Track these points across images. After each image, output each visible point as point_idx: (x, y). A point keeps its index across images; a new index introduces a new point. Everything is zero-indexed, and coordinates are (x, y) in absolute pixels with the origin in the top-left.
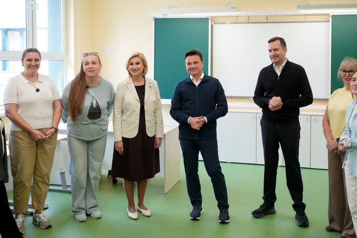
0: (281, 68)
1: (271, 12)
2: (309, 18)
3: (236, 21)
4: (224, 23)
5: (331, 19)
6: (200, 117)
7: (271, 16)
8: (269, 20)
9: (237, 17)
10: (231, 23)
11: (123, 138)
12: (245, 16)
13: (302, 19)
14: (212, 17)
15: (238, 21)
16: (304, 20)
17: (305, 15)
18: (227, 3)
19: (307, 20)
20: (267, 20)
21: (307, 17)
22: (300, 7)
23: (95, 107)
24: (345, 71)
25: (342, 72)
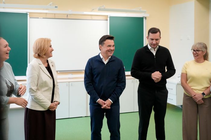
0: (156, 50)
1: (70, 12)
2: (94, 18)
3: (46, 17)
4: (38, 18)
5: (109, 19)
7: (70, 14)
8: (68, 17)
9: (46, 13)
10: (43, 18)
12: (52, 14)
13: (89, 17)
14: (30, 13)
15: (47, 17)
16: (91, 19)
17: (91, 15)
18: (52, 3)
19: (93, 19)
20: (67, 17)
21: (93, 17)
22: (100, 10)
23: (10, 86)
24: (194, 50)
25: (192, 51)
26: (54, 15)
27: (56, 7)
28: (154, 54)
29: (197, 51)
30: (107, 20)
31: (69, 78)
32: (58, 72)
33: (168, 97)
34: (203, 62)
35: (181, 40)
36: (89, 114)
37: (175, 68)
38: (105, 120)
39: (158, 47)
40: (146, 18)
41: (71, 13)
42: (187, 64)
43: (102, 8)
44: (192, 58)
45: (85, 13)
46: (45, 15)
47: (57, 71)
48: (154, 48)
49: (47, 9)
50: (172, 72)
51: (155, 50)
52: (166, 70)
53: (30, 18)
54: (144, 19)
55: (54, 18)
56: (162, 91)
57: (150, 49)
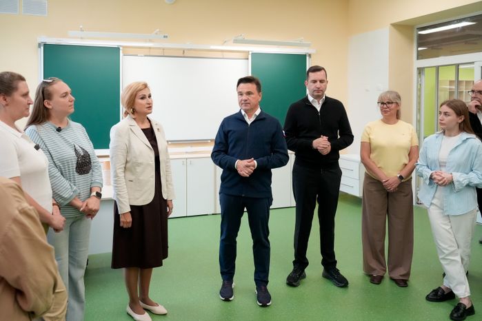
0: (321, 102)
1: (188, 45)
2: (226, 55)
3: (150, 53)
4: (137, 55)
5: (250, 57)
6: (250, 160)
7: (188, 50)
8: (186, 55)
9: (150, 48)
10: (145, 56)
11: (131, 206)
12: (159, 48)
13: (219, 54)
14: (123, 47)
15: (152, 54)
16: (221, 57)
17: (222, 51)
18: (158, 30)
19: (225, 57)
20: (183, 54)
21: (225, 53)
22: (236, 41)
23: (82, 154)
24: (383, 103)
25: (380, 104)
26: (162, 50)
27: (165, 37)
28: (319, 110)
29: (389, 103)
30: (248, 59)
31: (187, 152)
33: (342, 182)
34: (395, 123)
35: (367, 90)
36: (219, 210)
37: (353, 134)
38: (245, 219)
39: (324, 97)
40: (310, 55)
41: (189, 48)
42: (369, 127)
43: (240, 38)
44: (379, 116)
45: (213, 47)
46: (148, 50)
47: (168, 141)
48: (318, 100)
49: (151, 41)
50: (347, 139)
51: (319, 103)
52: (339, 137)
53: (124, 55)
54: (307, 58)
55: (162, 55)
56: (333, 171)
57: (311, 101)
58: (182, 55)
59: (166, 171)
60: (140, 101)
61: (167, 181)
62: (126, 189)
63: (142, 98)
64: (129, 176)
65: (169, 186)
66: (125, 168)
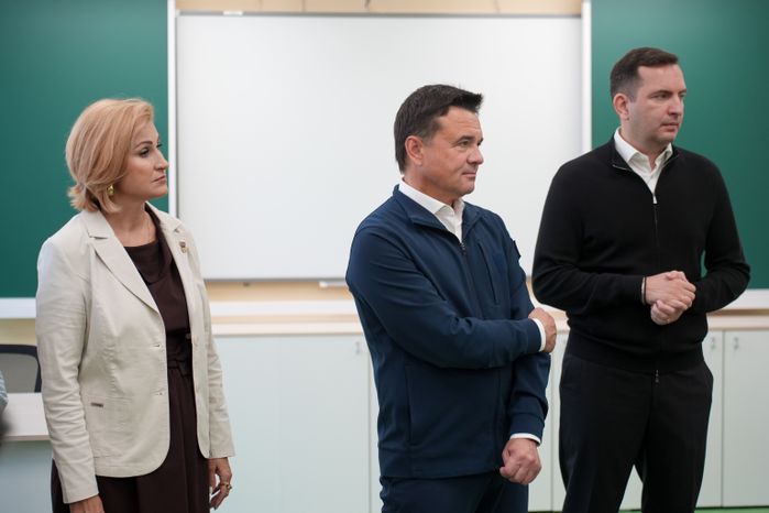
3: (261, 7)
4: (220, 14)
5: (586, 9)
8: (374, 7)
10: (246, 14)
15: (266, 9)
16: (491, 11)
19: (503, 11)
20: (368, 8)
28: (652, 185)
30: (579, 16)
32: (323, 284)
48: (653, 156)
51: (653, 166)
53: (182, 13)
55: (300, 10)
57: (627, 159)
58: (363, 10)
59: (210, 372)
60: (139, 162)
61: (211, 400)
62: (83, 430)
63: (143, 154)
64: (96, 391)
65: (219, 418)
66: (80, 367)
